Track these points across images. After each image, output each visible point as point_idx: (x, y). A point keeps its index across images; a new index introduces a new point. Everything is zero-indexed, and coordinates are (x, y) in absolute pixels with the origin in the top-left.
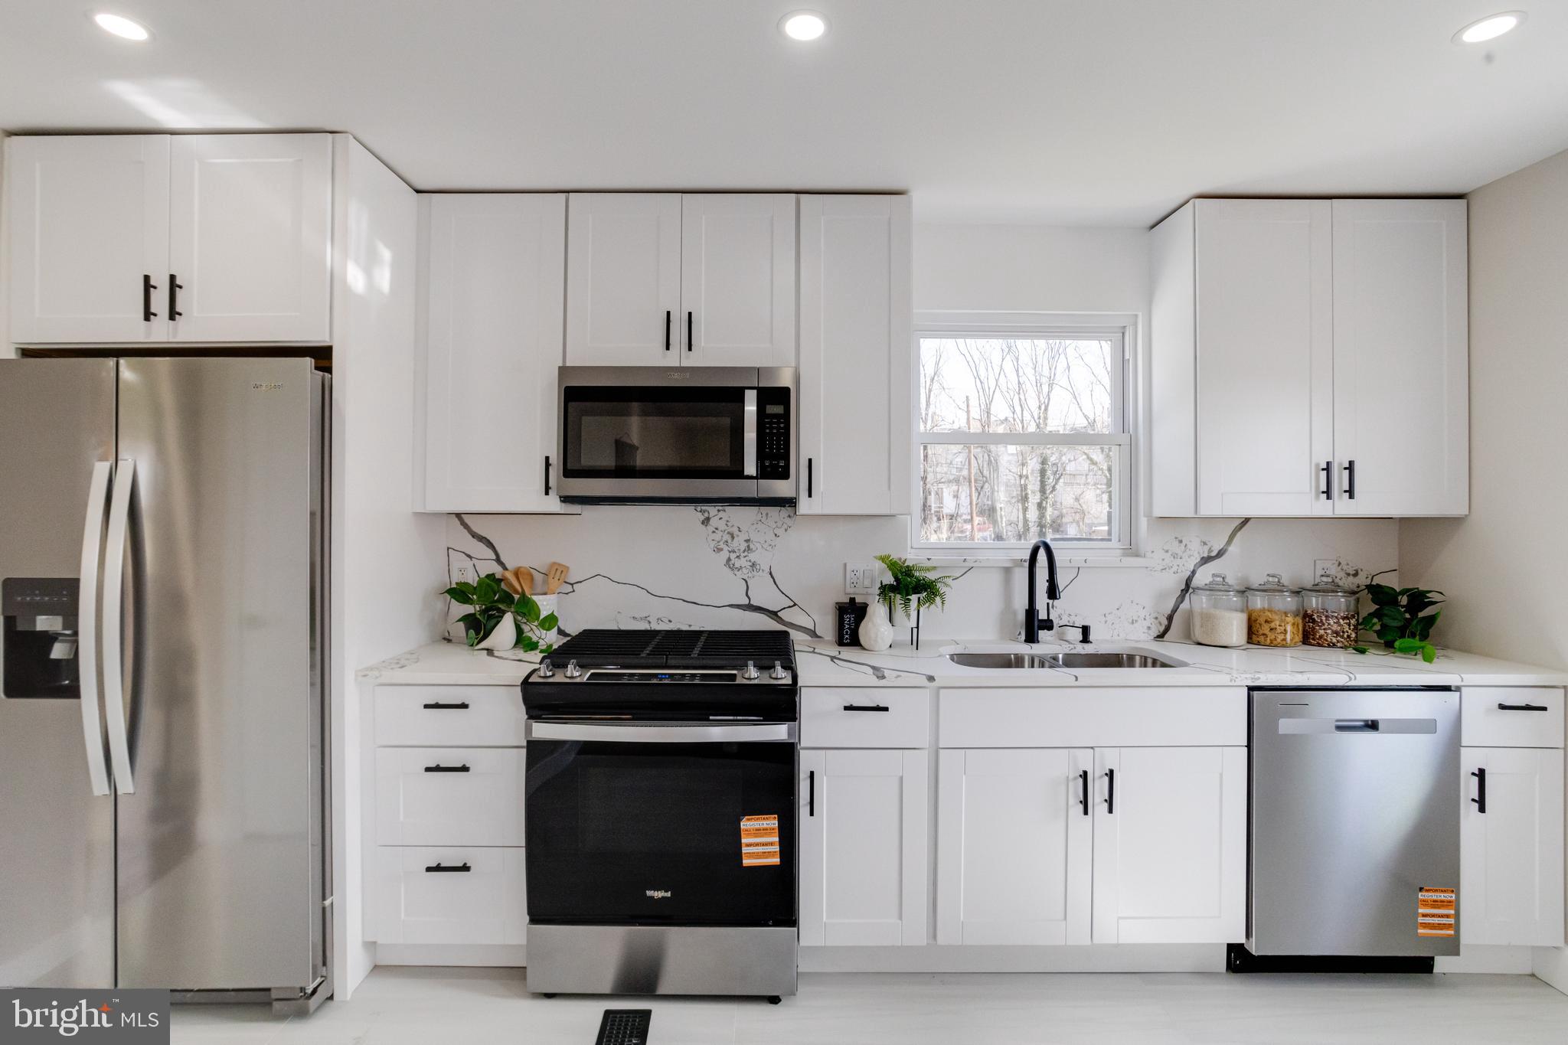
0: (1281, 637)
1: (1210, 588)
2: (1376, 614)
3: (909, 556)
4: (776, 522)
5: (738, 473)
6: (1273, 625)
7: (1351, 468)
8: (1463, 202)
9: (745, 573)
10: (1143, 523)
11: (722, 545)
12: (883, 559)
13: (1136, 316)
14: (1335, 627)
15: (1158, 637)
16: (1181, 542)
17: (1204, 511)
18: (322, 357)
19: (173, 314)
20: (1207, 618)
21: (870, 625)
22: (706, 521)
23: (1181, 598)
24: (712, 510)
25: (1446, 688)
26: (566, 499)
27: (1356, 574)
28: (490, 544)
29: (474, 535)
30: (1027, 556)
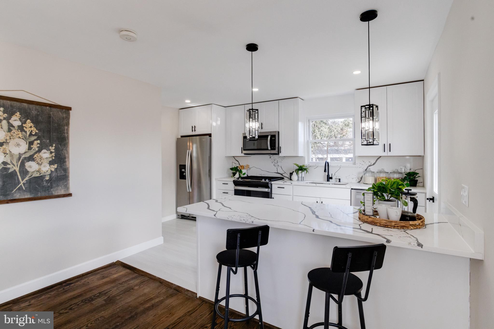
3: (301, 164)
5: (267, 149)
7: (390, 145)
8: (422, 82)
9: (277, 167)
10: (356, 157)
11: (273, 162)
15: (358, 182)
16: (364, 161)
18: (210, 135)
19: (195, 131)
21: (293, 176)
22: (270, 158)
26: (245, 154)
27: (410, 169)
28: (238, 162)
29: (236, 160)
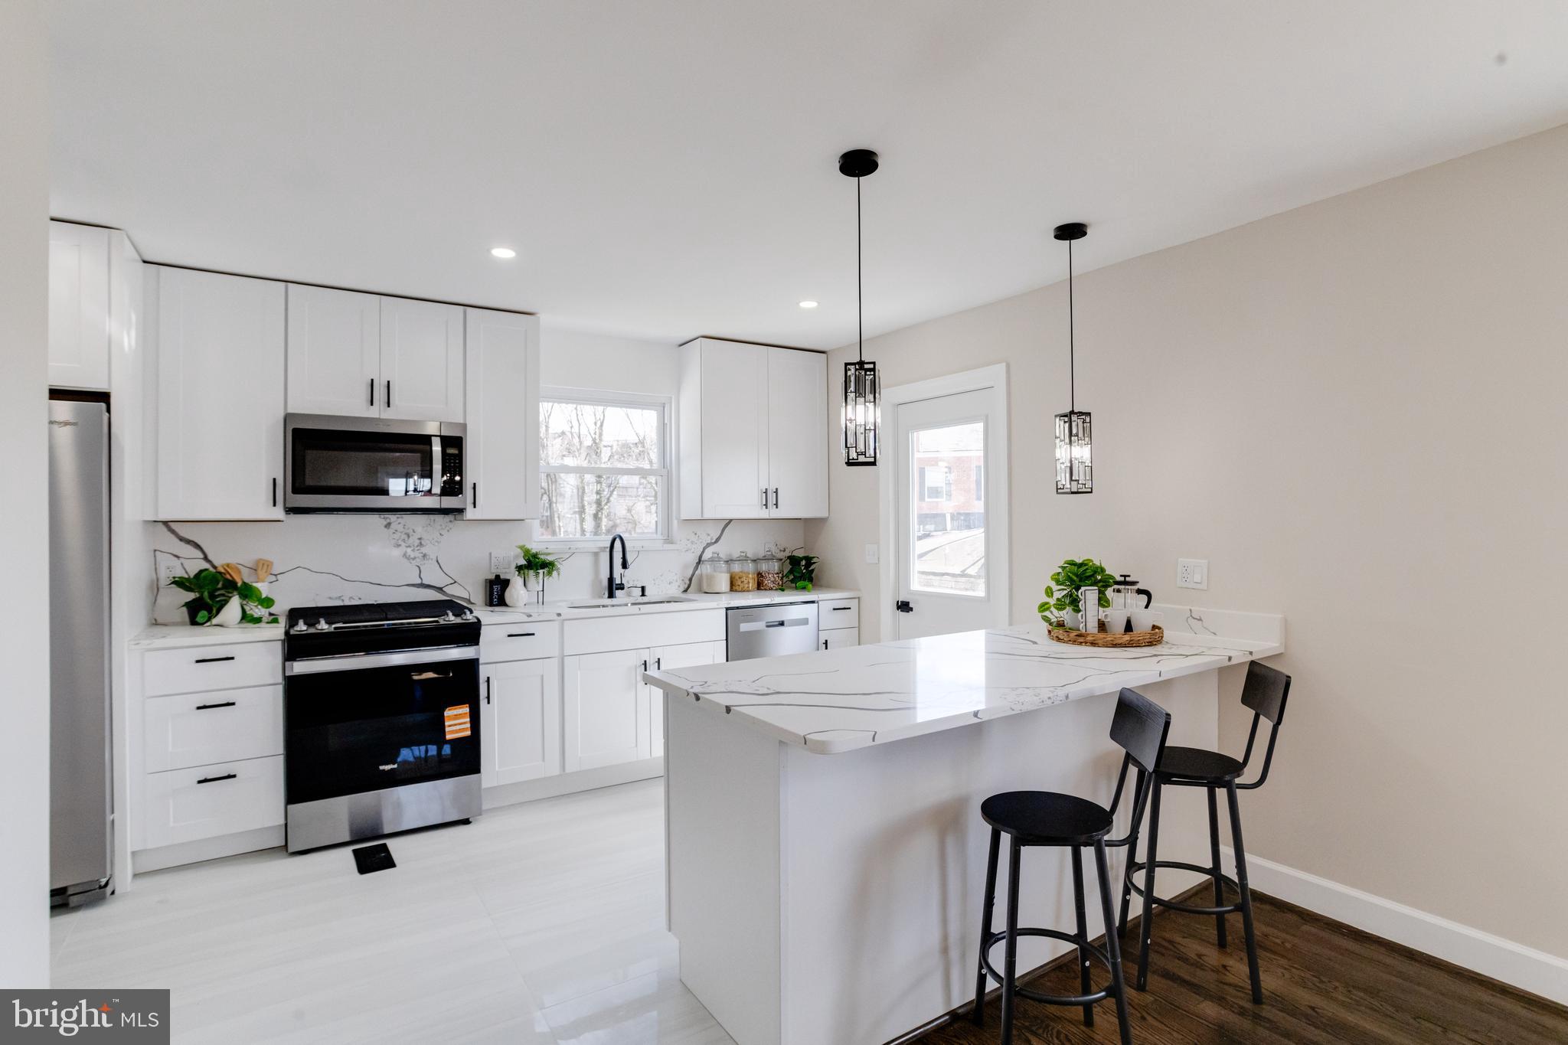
0: (747, 586)
1: (711, 560)
2: (791, 572)
3: (533, 547)
4: (441, 525)
6: (742, 580)
7: (776, 492)
8: (825, 355)
9: (418, 562)
10: (675, 522)
11: (400, 542)
12: (521, 547)
13: (671, 398)
14: (772, 579)
15: (685, 588)
16: (696, 534)
17: (706, 516)
18: (102, 400)
20: (710, 578)
21: (513, 590)
22: (388, 525)
23: (696, 568)
24: (392, 518)
25: (813, 602)
26: (291, 510)
27: (784, 551)
28: (197, 546)
29: (182, 539)
30: (608, 545)
